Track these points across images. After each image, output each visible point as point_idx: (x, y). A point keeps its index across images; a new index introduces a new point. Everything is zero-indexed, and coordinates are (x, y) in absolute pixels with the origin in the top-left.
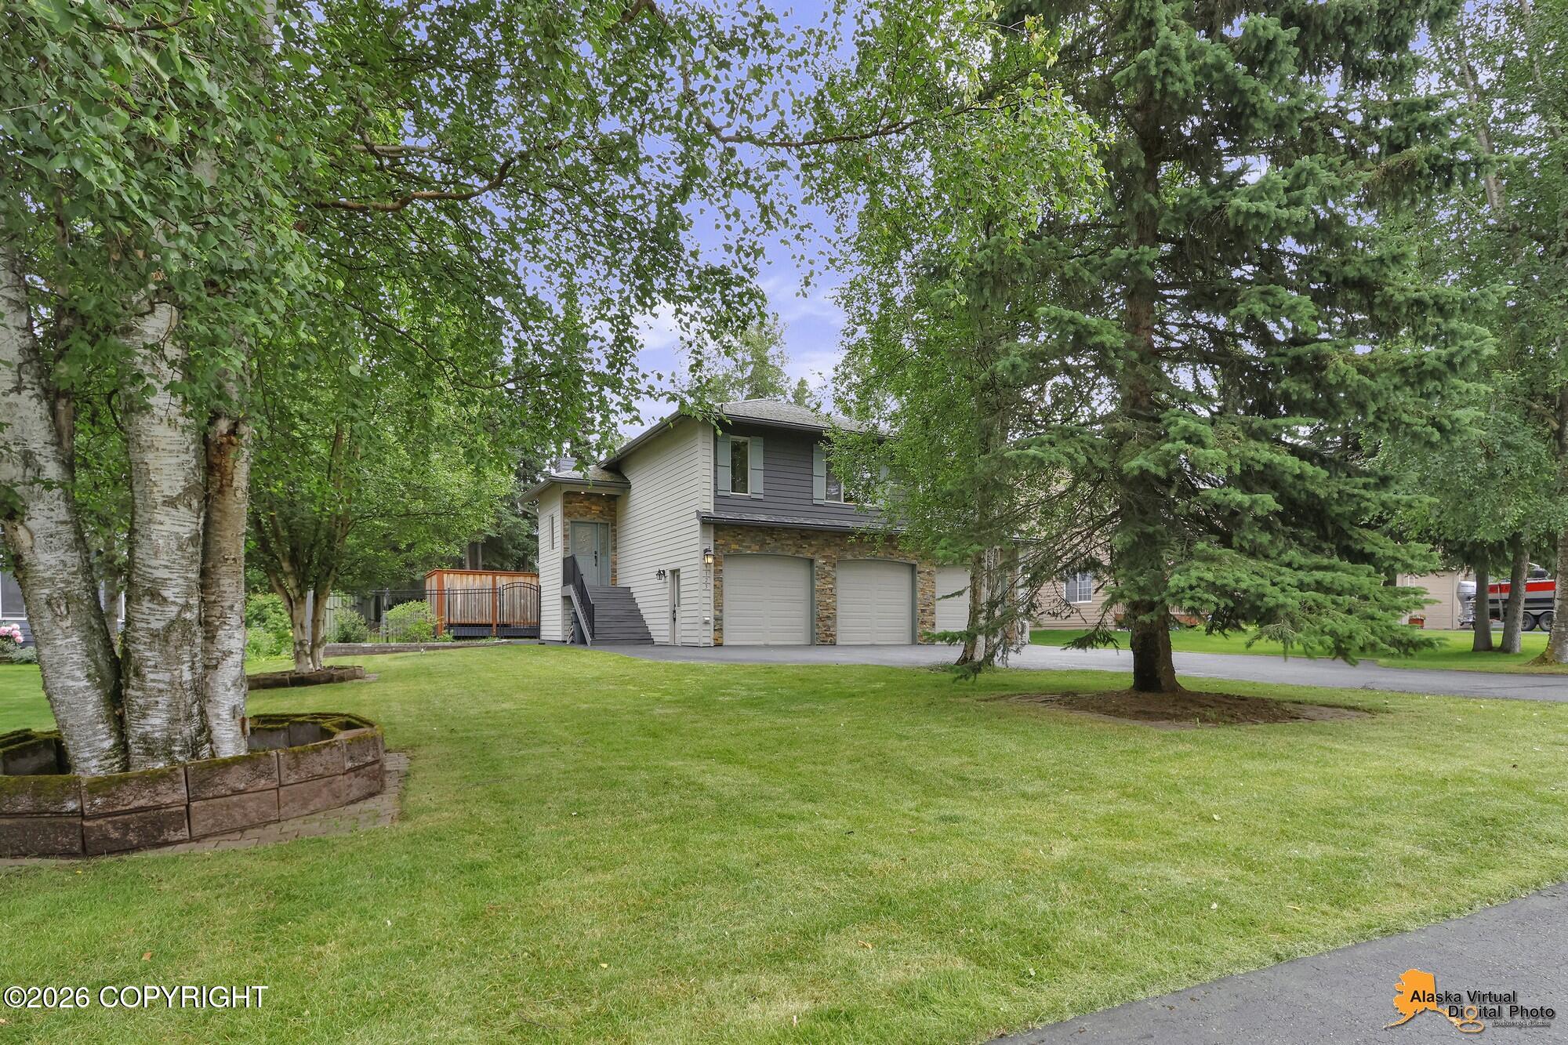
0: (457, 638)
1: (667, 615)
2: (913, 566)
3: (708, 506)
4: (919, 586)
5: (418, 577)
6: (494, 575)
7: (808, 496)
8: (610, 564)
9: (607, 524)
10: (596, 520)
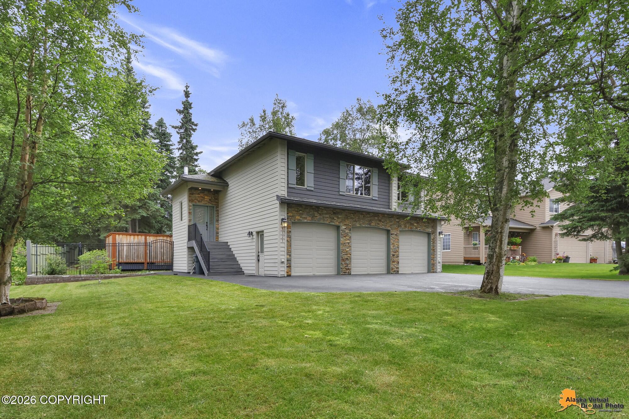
0: (123, 270)
1: (255, 258)
2: (388, 231)
3: (283, 192)
4: (392, 241)
5: (102, 237)
6: (146, 236)
7: (337, 190)
8: (215, 229)
9: (214, 207)
10: (207, 205)
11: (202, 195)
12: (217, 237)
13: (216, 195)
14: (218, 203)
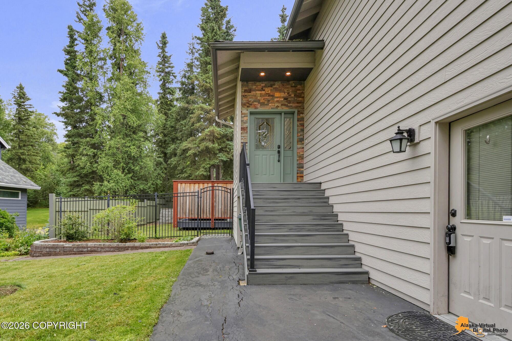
8: (296, 158)
9: (293, 113)
10: (279, 109)
11: (268, 90)
12: (300, 175)
13: (299, 86)
14: (302, 102)
